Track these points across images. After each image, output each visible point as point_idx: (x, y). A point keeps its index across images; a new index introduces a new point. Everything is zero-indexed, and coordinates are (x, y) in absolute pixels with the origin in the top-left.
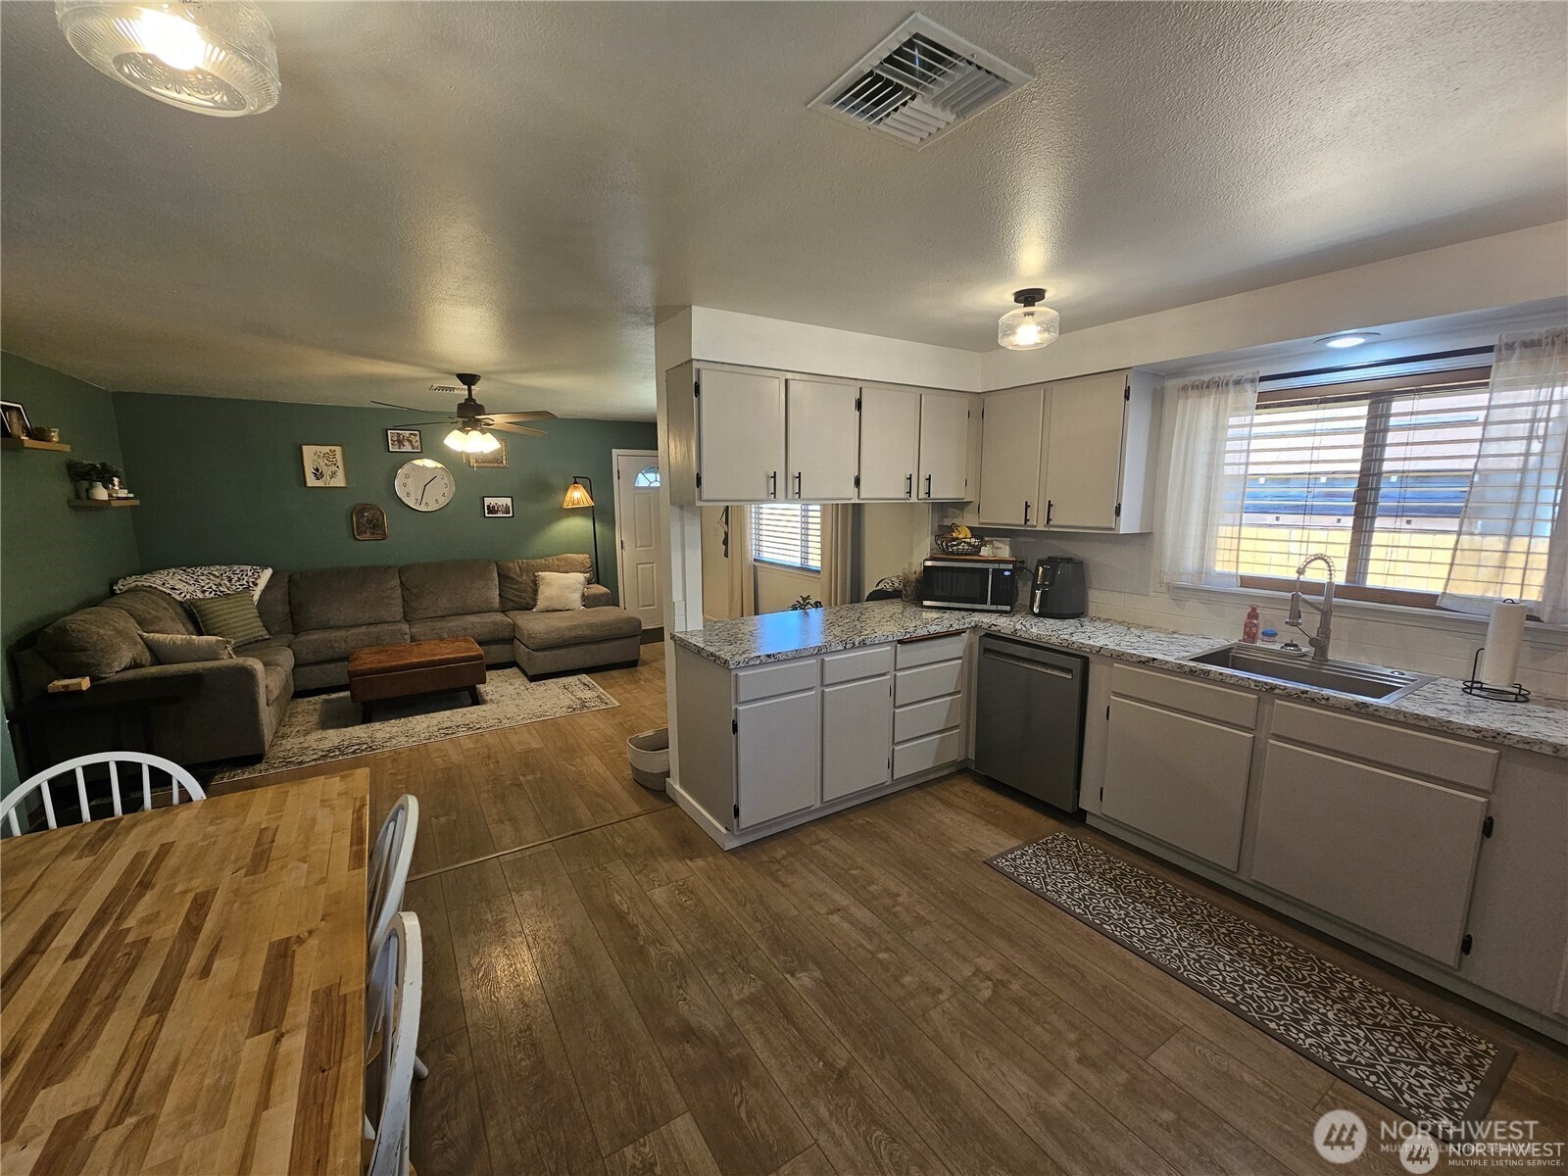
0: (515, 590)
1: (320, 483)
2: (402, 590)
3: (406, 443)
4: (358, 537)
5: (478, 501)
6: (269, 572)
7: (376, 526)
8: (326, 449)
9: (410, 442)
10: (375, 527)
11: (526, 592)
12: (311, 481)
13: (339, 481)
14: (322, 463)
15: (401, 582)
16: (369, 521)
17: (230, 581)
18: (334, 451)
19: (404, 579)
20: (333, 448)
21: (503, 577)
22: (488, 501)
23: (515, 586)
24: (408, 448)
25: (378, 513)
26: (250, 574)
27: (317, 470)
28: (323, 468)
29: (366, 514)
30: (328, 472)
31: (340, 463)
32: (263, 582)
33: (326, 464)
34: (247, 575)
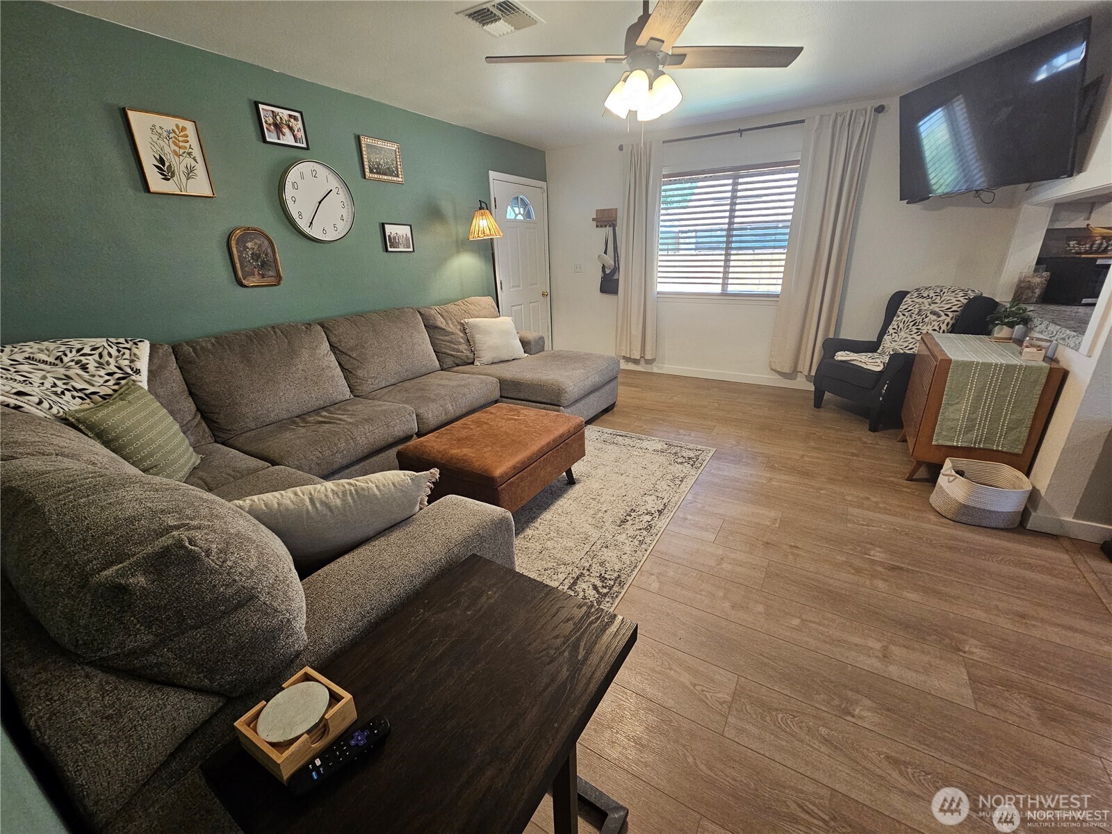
0: (448, 341)
1: (169, 187)
2: (335, 354)
3: (286, 130)
4: (245, 282)
5: (378, 229)
6: (144, 349)
7: (266, 264)
8: (169, 123)
9: (291, 129)
10: (264, 265)
11: (460, 343)
12: (156, 182)
13: (200, 186)
14: (167, 150)
15: (330, 345)
16: (256, 256)
17: (84, 368)
18: (184, 129)
19: (334, 339)
20: (182, 123)
21: (431, 328)
22: (389, 229)
23: (447, 338)
24: (288, 139)
25: (266, 243)
26: (114, 352)
27: (162, 161)
28: (170, 159)
29: (249, 245)
30: (179, 165)
31: (197, 152)
32: (143, 364)
33: (175, 152)
34: (110, 355)
